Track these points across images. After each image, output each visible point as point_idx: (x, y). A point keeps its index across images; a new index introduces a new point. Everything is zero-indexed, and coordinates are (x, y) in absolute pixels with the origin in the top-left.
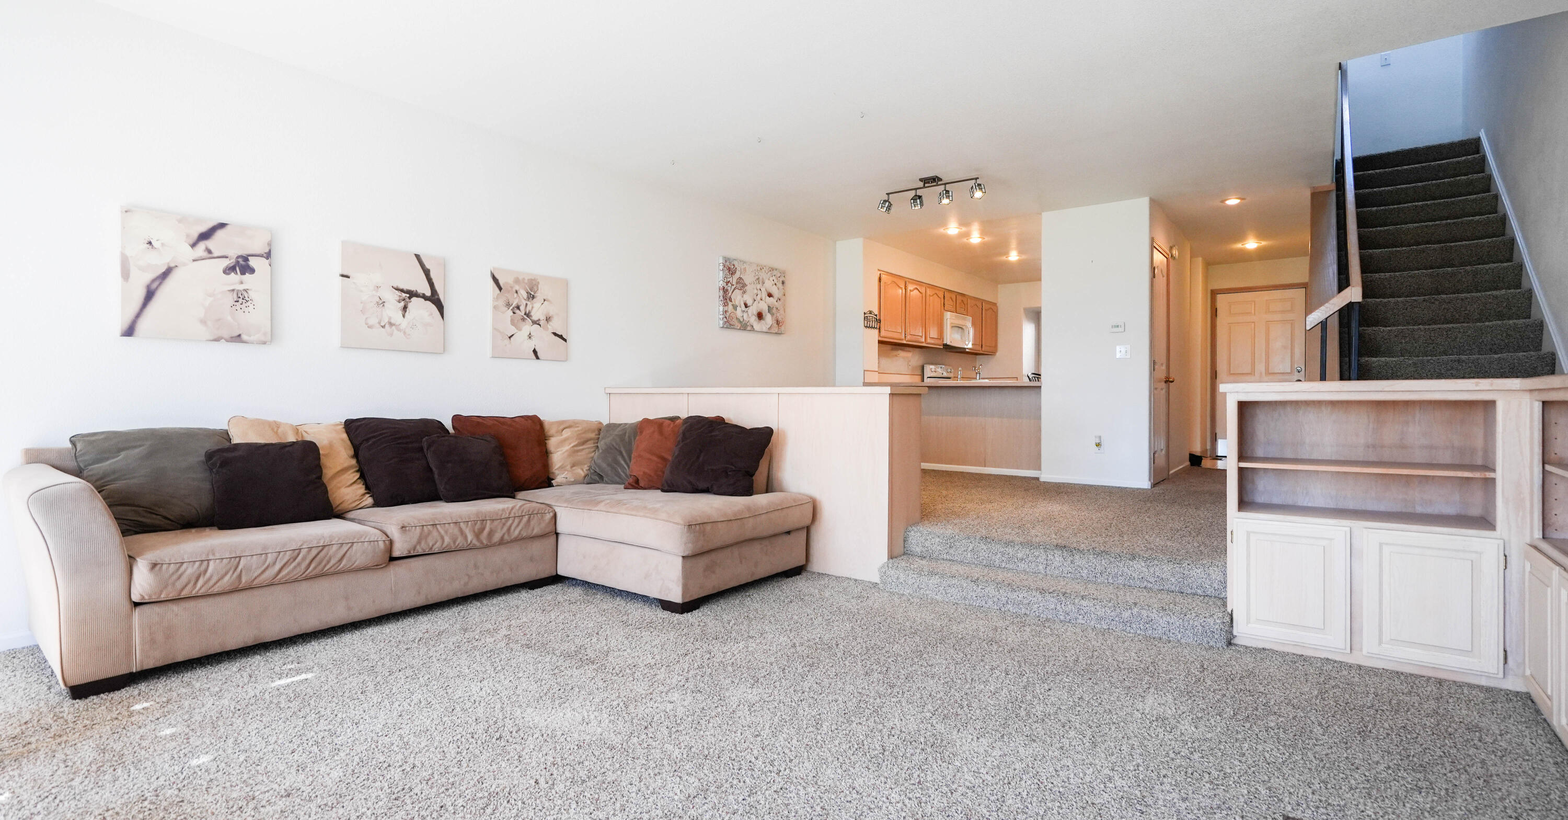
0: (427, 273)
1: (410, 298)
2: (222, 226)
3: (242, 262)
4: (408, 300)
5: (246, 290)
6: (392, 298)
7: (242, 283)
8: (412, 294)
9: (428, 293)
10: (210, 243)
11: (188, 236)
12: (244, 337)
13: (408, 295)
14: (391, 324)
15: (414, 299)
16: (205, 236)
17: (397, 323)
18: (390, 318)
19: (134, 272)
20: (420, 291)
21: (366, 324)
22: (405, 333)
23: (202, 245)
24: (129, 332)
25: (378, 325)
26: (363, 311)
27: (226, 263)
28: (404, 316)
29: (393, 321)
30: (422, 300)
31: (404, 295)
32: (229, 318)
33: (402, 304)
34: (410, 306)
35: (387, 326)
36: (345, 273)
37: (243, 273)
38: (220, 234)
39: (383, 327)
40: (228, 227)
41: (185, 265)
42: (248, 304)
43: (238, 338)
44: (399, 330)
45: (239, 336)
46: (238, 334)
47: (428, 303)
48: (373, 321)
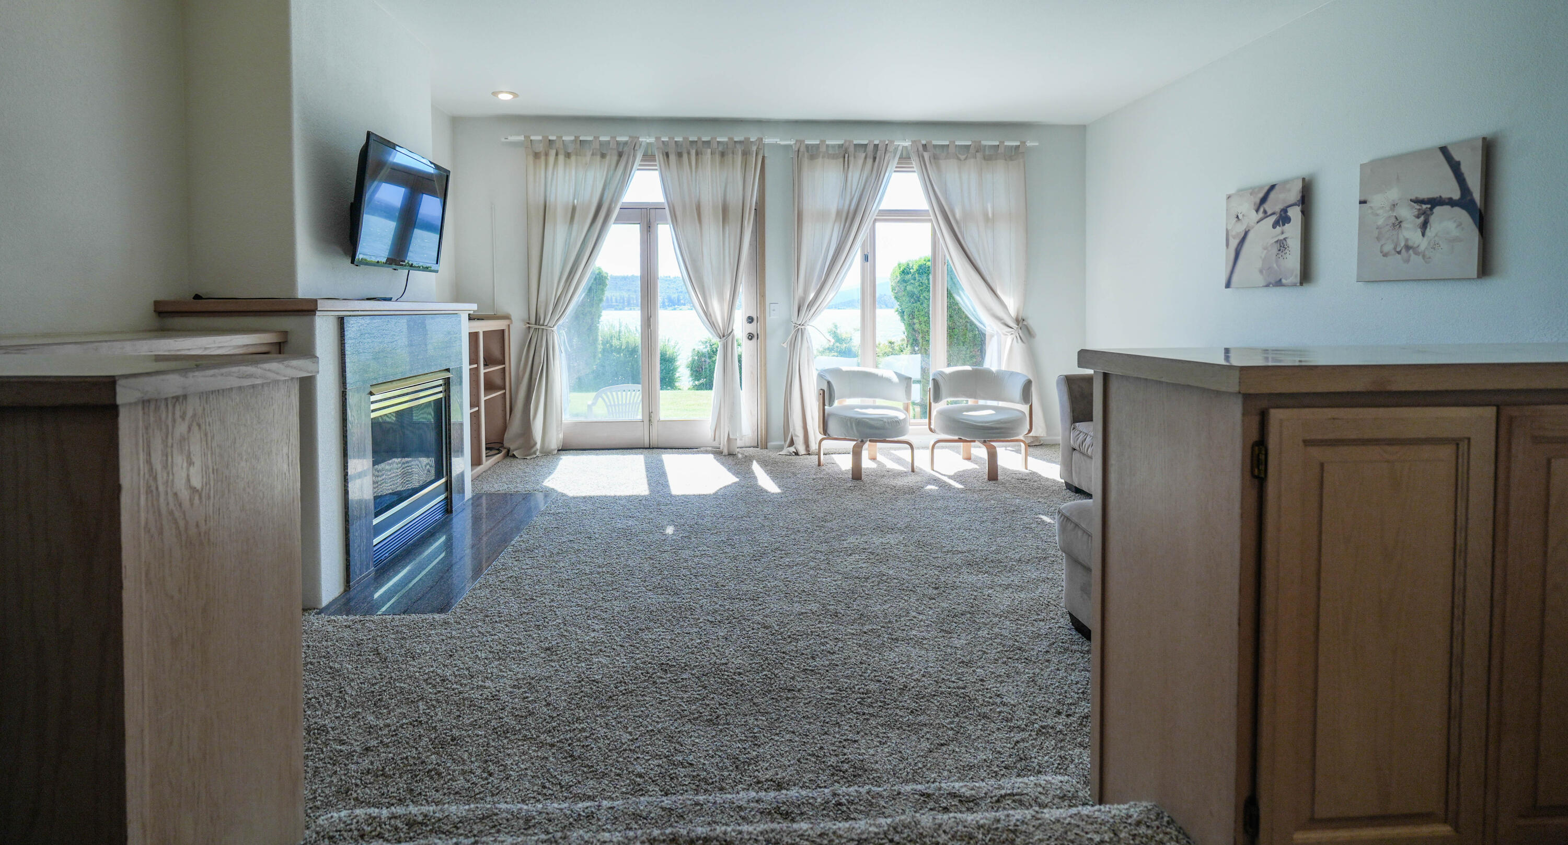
0: (1455, 167)
1: (1431, 209)
2: (1272, 187)
3: (1283, 215)
4: (1429, 212)
5: (1285, 239)
6: (1407, 213)
7: (1282, 233)
8: (1435, 202)
9: (1456, 195)
10: (1267, 206)
11: (1255, 204)
12: (1284, 281)
13: (1429, 206)
14: (1408, 248)
15: (1438, 210)
16: (1264, 200)
17: (1415, 245)
18: (1407, 240)
19: (1231, 240)
20: (1445, 195)
21: (1381, 252)
22: (1424, 256)
23: (1262, 210)
24: (1228, 285)
25: (1393, 252)
26: (1378, 239)
27: (1273, 218)
28: (1423, 235)
29: (1410, 243)
30: (1447, 208)
31: (1424, 206)
32: (1275, 265)
33: (1422, 219)
34: (1432, 219)
35: (1403, 251)
36: (1363, 199)
37: (1284, 225)
38: (1272, 195)
39: (1399, 253)
40: (1277, 187)
41: (1253, 227)
42: (1286, 251)
43: (1279, 283)
44: (1417, 253)
45: (1280, 280)
46: (1278, 279)
47: (1457, 210)
48: (1389, 247)
